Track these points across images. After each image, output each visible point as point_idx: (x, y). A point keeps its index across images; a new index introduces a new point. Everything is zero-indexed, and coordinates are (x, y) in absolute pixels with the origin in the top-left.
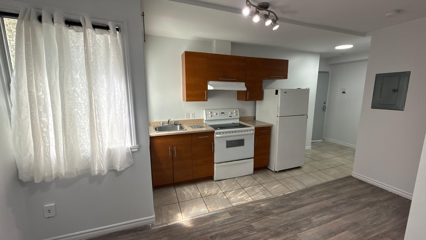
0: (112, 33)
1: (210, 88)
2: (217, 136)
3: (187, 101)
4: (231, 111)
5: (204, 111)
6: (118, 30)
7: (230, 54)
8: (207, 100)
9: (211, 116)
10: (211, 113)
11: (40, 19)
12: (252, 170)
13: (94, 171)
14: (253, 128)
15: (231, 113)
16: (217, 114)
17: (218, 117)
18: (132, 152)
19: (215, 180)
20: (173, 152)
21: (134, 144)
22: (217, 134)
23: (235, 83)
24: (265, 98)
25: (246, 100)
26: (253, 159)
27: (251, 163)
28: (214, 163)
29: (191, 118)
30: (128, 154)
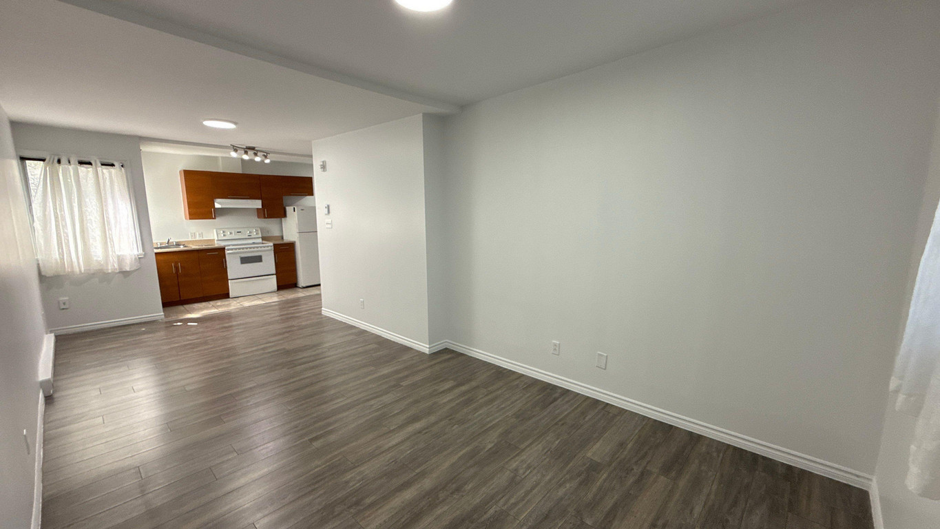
0: (118, 169)
1: (217, 206)
2: (228, 252)
3: (190, 219)
4: (251, 230)
5: (215, 230)
6: (122, 166)
7: (241, 172)
8: (215, 218)
9: (224, 235)
10: (224, 232)
11: (59, 161)
12: (276, 288)
13: (108, 269)
14: (272, 244)
15: (250, 232)
16: (231, 233)
17: (233, 236)
18: (140, 258)
19: (231, 296)
20: (177, 268)
21: (141, 251)
22: (228, 250)
23: (249, 201)
24: (288, 215)
25: (265, 218)
26: (275, 276)
27: (274, 280)
28: (228, 280)
29: (198, 238)
30: (135, 259)
